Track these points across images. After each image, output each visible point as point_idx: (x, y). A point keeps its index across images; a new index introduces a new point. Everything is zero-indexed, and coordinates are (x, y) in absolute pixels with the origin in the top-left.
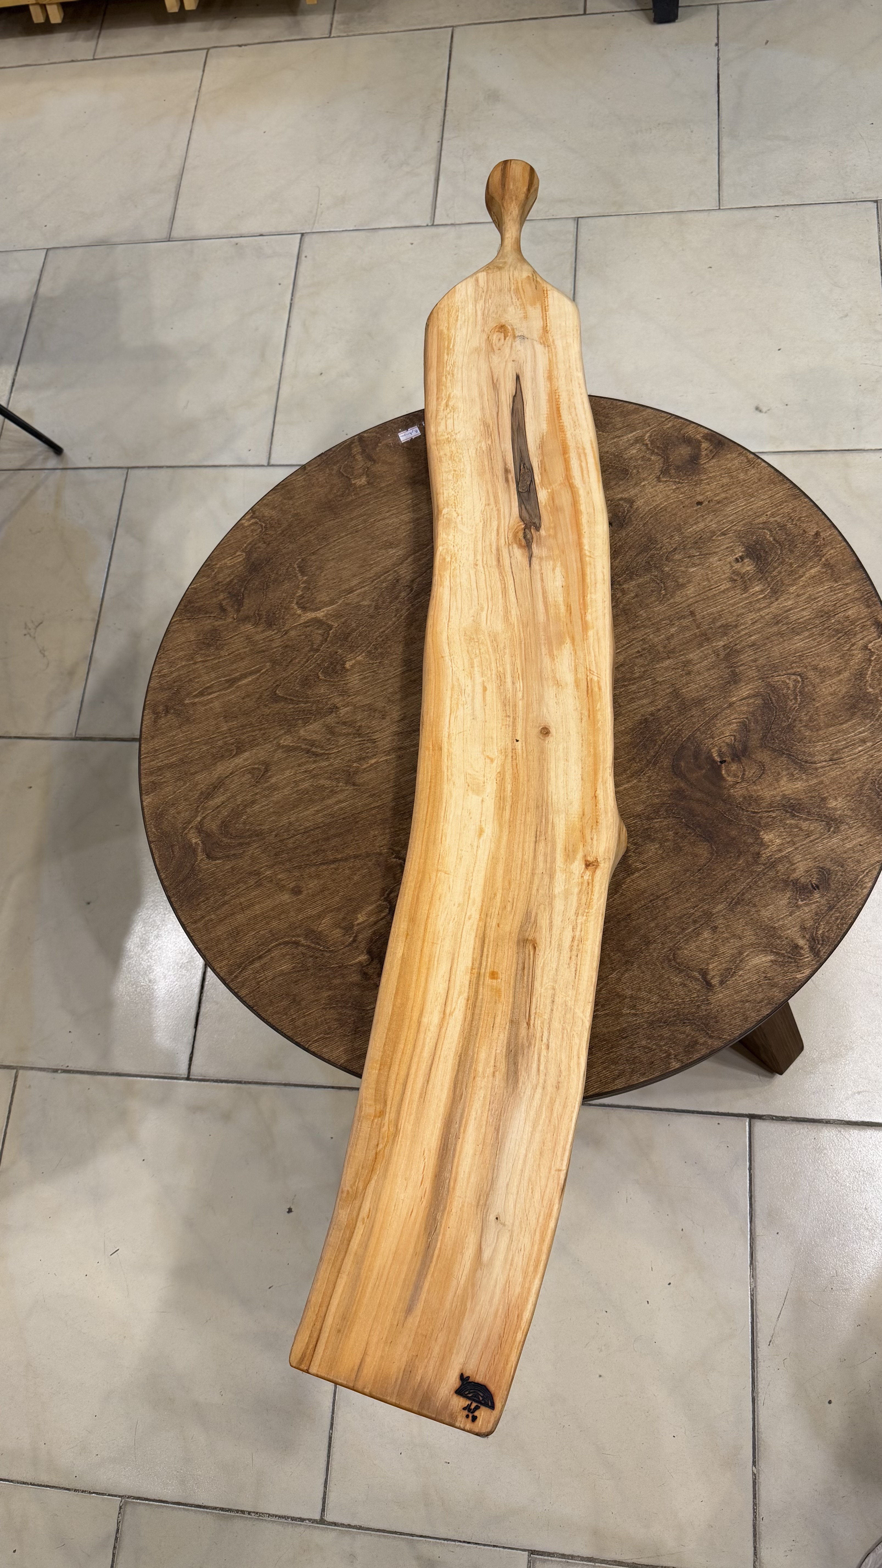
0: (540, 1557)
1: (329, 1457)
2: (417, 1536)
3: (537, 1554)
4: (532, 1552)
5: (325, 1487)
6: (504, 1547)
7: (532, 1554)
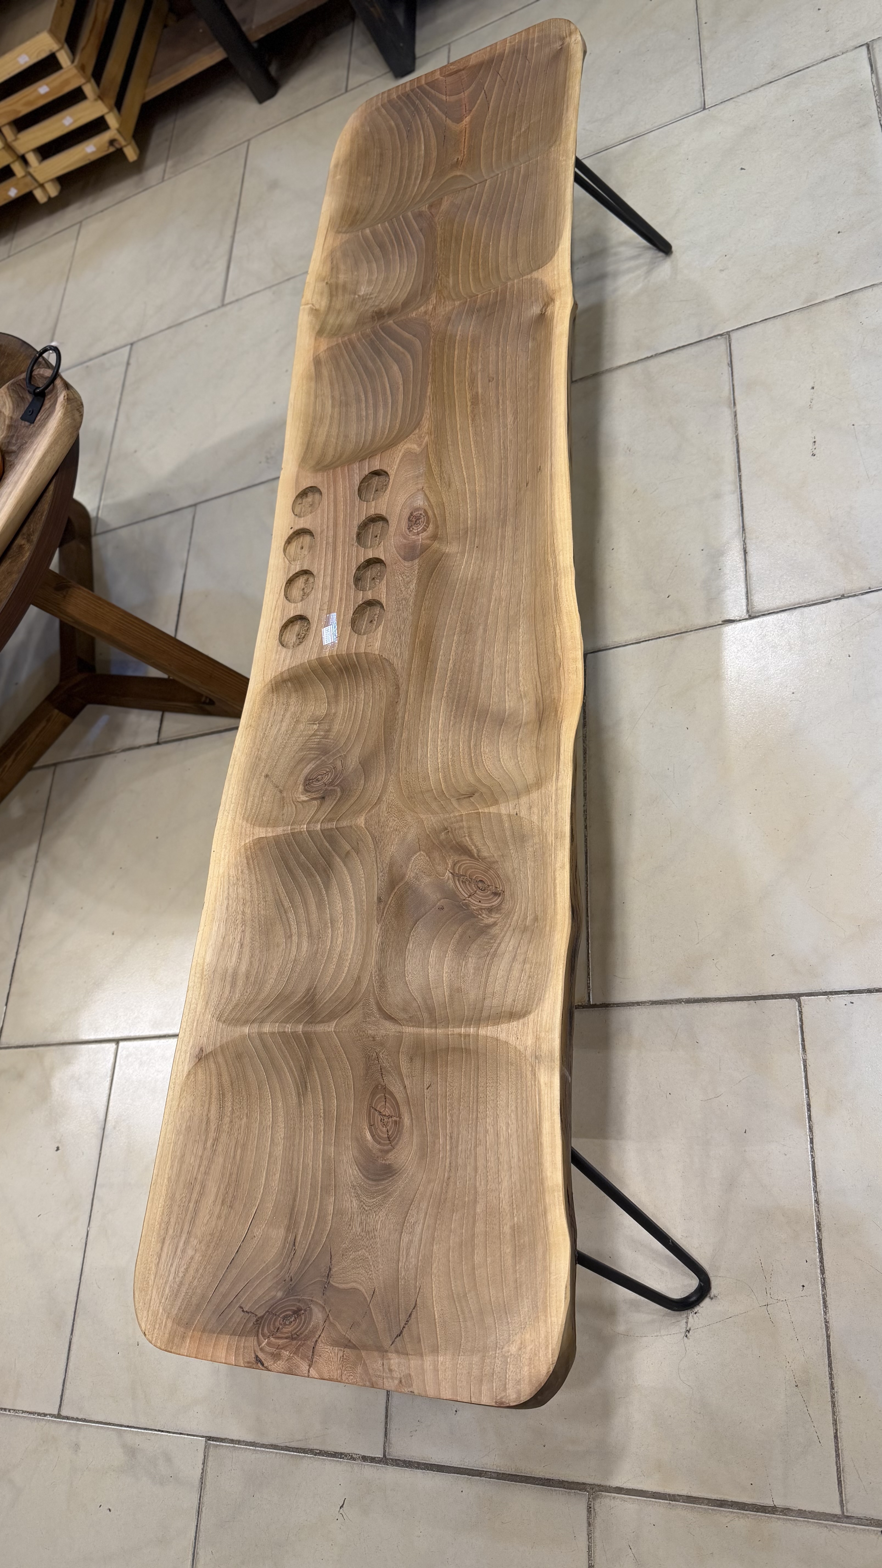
0: (214, 1443)
1: (68, 1359)
2: (125, 1426)
3: (213, 1441)
4: (209, 1438)
5: (63, 1386)
6: (188, 1435)
7: (209, 1440)
